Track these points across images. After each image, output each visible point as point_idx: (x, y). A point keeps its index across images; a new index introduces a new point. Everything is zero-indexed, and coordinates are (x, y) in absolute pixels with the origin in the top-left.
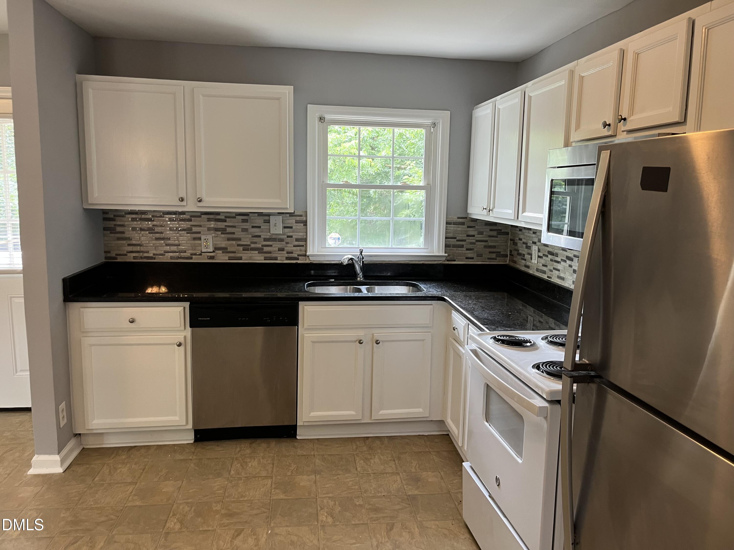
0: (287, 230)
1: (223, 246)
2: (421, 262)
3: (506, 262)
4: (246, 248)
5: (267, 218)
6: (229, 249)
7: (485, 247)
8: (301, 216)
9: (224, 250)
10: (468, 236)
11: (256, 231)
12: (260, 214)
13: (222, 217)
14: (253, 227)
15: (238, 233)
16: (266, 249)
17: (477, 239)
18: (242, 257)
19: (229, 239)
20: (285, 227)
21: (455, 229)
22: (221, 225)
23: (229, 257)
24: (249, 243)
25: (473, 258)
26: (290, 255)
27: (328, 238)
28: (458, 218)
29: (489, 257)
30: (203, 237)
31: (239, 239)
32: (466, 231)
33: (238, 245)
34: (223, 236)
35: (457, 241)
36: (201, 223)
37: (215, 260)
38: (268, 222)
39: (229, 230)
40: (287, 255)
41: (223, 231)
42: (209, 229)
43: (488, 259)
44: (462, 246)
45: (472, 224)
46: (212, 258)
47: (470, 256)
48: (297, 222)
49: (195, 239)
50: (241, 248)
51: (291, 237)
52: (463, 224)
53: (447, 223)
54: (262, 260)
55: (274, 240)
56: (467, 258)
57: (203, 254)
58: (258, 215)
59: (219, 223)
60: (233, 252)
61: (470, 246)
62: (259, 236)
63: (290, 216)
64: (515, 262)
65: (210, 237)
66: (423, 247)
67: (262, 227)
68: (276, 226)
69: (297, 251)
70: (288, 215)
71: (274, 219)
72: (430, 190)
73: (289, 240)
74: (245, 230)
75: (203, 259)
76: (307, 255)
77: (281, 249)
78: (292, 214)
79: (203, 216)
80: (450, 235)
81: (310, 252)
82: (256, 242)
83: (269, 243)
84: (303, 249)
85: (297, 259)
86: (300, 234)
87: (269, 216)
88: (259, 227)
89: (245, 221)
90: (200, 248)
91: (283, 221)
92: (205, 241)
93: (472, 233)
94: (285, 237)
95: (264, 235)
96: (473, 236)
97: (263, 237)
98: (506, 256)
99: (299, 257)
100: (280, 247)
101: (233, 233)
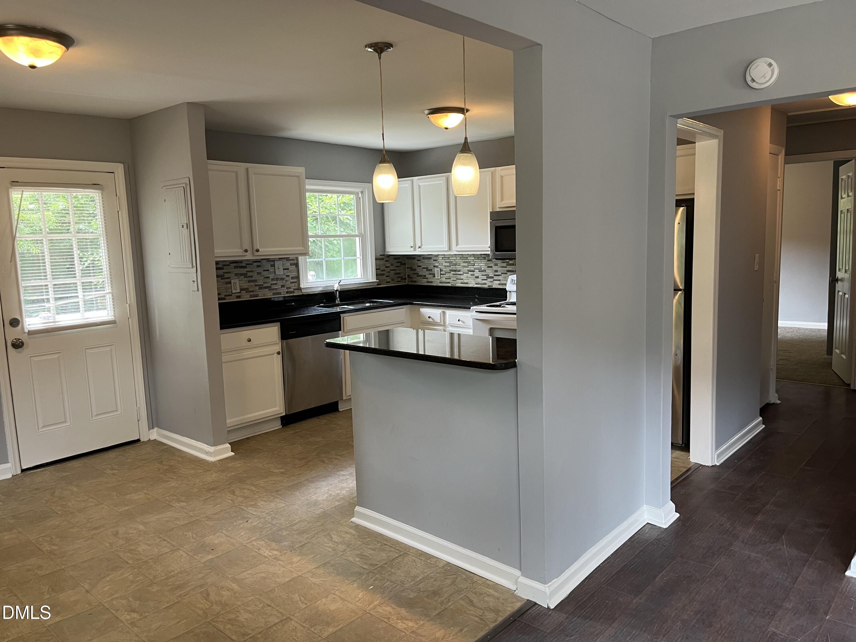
0: (285, 271)
1: (246, 287)
2: (364, 288)
3: (406, 283)
4: (261, 287)
5: (272, 263)
6: (250, 289)
7: (395, 274)
8: (294, 260)
9: (247, 290)
10: (386, 267)
11: (266, 274)
12: (268, 260)
13: (244, 264)
14: (264, 270)
15: (256, 277)
16: (273, 287)
17: (392, 269)
18: (258, 295)
19: (249, 281)
20: (284, 269)
21: (380, 263)
22: (243, 271)
23: (250, 296)
24: (262, 283)
25: (389, 282)
26: (290, 290)
27: (308, 275)
28: (380, 255)
29: (398, 280)
30: (233, 281)
31: (255, 281)
33: (256, 285)
34: (245, 279)
35: (381, 271)
36: (231, 271)
37: (241, 298)
38: (274, 266)
39: (249, 274)
40: (286, 290)
41: (245, 275)
42: (236, 275)
43: (397, 282)
44: (383, 275)
45: (387, 259)
46: (238, 297)
47: (388, 280)
48: (291, 265)
49: (227, 283)
50: (257, 288)
51: (289, 276)
52: (383, 259)
53: (376, 259)
54: (271, 296)
55: (277, 279)
56: (387, 282)
57: (233, 295)
58: (267, 261)
59: (242, 269)
60: (253, 291)
61: (387, 274)
62: (268, 277)
63: (287, 260)
64: (415, 282)
65: (237, 281)
66: (360, 277)
67: (270, 271)
68: (279, 269)
69: (293, 286)
70: (285, 260)
71: (277, 263)
72: (363, 237)
73: (287, 278)
74: (259, 273)
75: (233, 299)
76: (300, 289)
77: (283, 286)
78: (288, 259)
79: (231, 265)
80: (378, 267)
81: (302, 286)
82: (266, 282)
83: (275, 282)
84: (296, 284)
85: (294, 292)
86: (295, 273)
87: (274, 261)
88: (268, 270)
89: (259, 266)
90: (230, 290)
91: (283, 264)
92: (234, 284)
93: (388, 265)
94: (285, 276)
95: (272, 276)
96: (389, 267)
97: (271, 278)
98: (405, 279)
99: (295, 291)
100: (282, 284)
101: (252, 276)
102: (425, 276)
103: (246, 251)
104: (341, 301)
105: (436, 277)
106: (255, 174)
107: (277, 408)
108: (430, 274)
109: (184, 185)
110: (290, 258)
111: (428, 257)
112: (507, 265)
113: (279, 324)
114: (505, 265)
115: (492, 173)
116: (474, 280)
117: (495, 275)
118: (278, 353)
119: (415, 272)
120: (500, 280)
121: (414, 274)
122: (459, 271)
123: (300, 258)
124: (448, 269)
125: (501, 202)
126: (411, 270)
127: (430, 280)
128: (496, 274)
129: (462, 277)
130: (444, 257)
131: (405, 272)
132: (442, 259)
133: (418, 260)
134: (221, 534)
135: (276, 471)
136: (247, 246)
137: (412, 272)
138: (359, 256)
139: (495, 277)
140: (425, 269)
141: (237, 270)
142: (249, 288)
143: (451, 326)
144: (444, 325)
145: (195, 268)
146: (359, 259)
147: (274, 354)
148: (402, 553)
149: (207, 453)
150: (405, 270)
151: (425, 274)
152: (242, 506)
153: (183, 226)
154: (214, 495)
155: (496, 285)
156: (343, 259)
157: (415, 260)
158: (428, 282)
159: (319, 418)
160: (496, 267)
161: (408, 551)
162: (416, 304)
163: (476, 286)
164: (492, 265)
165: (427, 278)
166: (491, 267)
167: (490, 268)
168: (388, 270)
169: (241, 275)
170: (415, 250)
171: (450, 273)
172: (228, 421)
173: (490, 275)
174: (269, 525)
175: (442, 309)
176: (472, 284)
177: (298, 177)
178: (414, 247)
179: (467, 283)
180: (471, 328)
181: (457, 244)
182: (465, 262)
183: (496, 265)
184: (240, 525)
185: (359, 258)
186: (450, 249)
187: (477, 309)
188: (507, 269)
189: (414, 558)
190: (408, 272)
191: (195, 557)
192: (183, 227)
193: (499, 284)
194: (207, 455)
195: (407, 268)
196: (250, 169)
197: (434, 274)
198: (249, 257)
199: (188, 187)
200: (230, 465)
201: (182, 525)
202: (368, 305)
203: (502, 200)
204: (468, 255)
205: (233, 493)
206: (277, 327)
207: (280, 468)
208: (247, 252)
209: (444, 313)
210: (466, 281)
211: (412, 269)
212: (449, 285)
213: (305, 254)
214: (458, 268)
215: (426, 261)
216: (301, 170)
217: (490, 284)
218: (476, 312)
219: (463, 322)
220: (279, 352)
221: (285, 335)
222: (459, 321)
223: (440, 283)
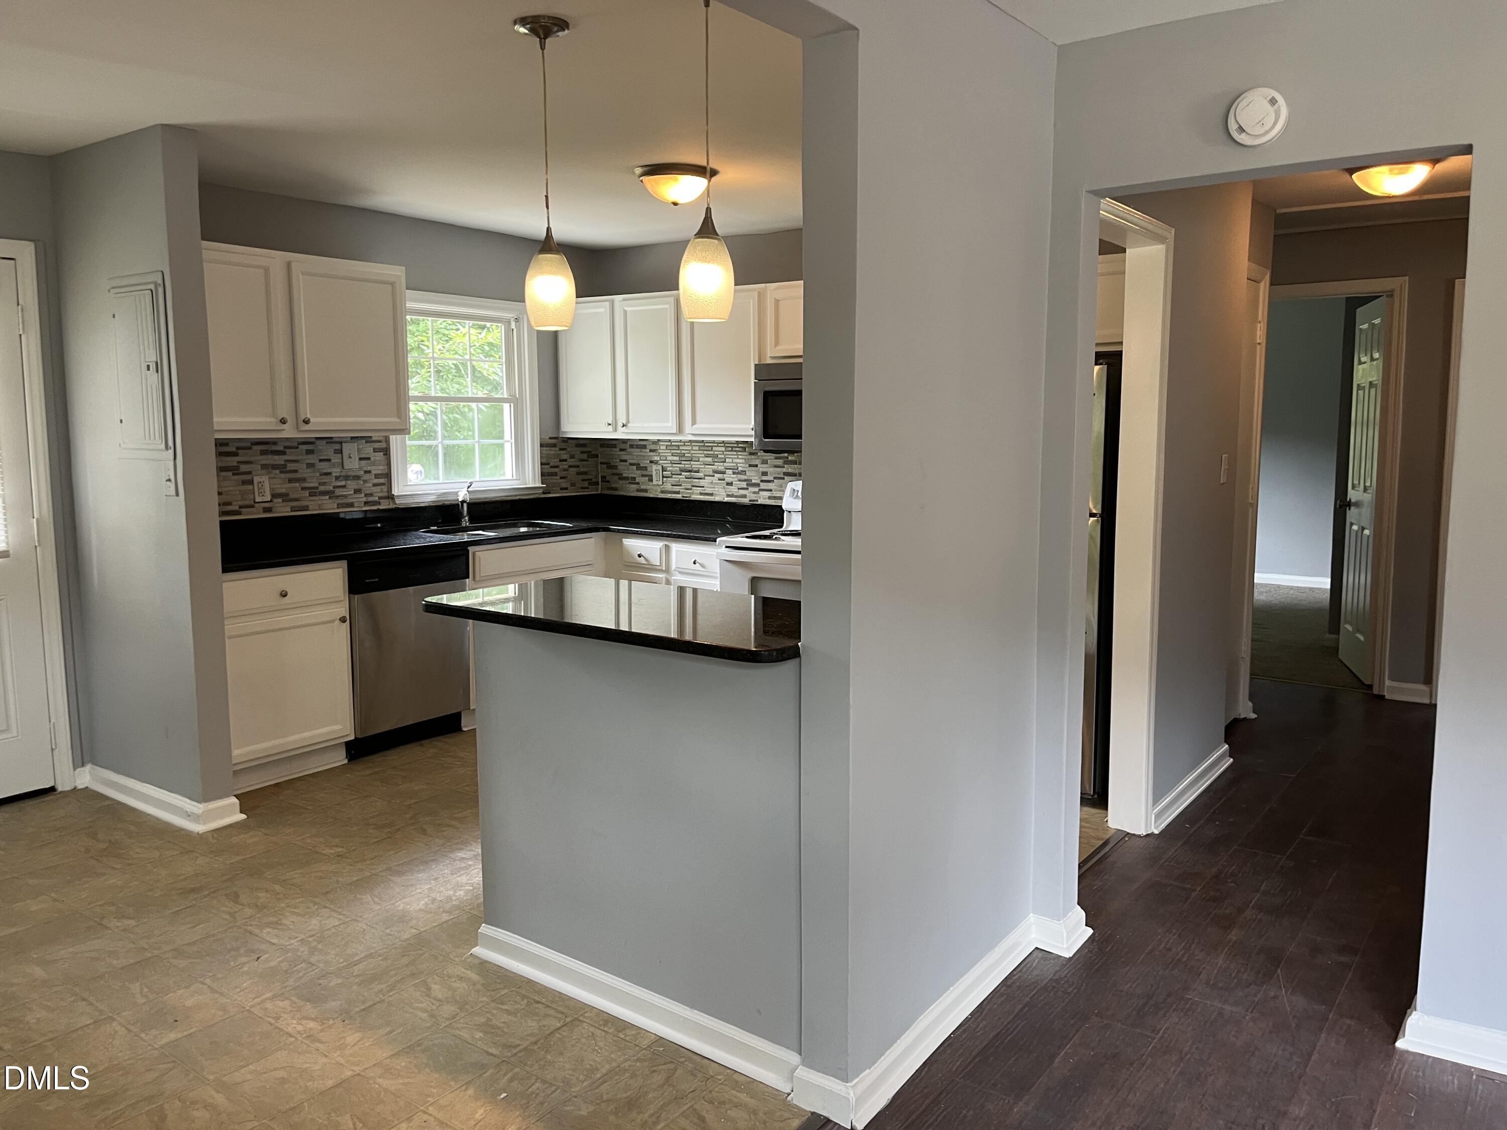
0: (363, 462)
1: (284, 491)
2: (518, 498)
3: (598, 491)
4: (314, 492)
5: (338, 447)
6: (292, 496)
7: (579, 473)
8: (380, 442)
9: (285, 497)
10: (561, 461)
11: (325, 467)
12: (329, 440)
13: (280, 448)
14: (321, 460)
15: (304, 472)
16: (338, 492)
17: (570, 464)
18: (308, 506)
19: (290, 481)
20: (361, 459)
21: (548, 452)
22: (279, 460)
23: (291, 508)
24: (316, 485)
25: (566, 489)
26: (371, 499)
27: (409, 470)
28: (550, 438)
29: (582, 486)
30: (256, 479)
31: (303, 480)
32: (558, 454)
33: (303, 489)
34: (283, 475)
35: (551, 467)
36: (252, 459)
37: (273, 513)
38: (341, 451)
39: (291, 466)
40: (365, 499)
41: (282, 468)
42: (264, 467)
43: (582, 488)
44: (555, 474)
45: (563, 445)
46: (268, 510)
47: (564, 485)
48: (375, 450)
49: (244, 483)
50: (307, 493)
51: (369, 472)
52: (554, 445)
53: (541, 446)
54: (335, 509)
55: (347, 478)
56: (561, 489)
57: (257, 505)
58: (327, 443)
59: (276, 457)
60: (297, 500)
61: (564, 474)
62: (329, 474)
63: (366, 442)
64: (616, 489)
65: (265, 479)
66: (511, 478)
67: (333, 461)
68: (350, 457)
69: (378, 492)
70: (364, 441)
71: (347, 448)
72: (516, 402)
73: (367, 477)
74: (311, 466)
75: (259, 513)
76: (391, 497)
77: (358, 491)
78: (368, 440)
79: (255, 447)
80: (544, 461)
81: (395, 492)
82: (326, 483)
83: (343, 483)
84: (385, 488)
85: (379, 504)
86: (382, 467)
87: (341, 443)
88: (329, 460)
89: (309, 452)
90: (252, 496)
91: (359, 450)
92: (260, 485)
93: (565, 457)
94: (362, 472)
95: (336, 472)
96: (566, 460)
97: (334, 474)
98: (597, 483)
99: (381, 501)
100: (356, 487)
101: (296, 471)
102: (635, 478)
103: (283, 421)
104: (471, 521)
105: (655, 482)
106: (303, 273)
107: (339, 727)
108: (643, 476)
109: (152, 287)
110: (374, 439)
111: (640, 445)
112: (785, 463)
113: (344, 564)
114: (780, 462)
115: (759, 293)
116: (724, 488)
117: (762, 481)
118: (343, 620)
119: (615, 471)
120: (771, 490)
121: (613, 474)
122: (698, 472)
123: (393, 438)
124: (676, 468)
125: (775, 347)
126: (608, 468)
127: (643, 487)
128: (765, 478)
129: (702, 482)
130: (670, 445)
131: (597, 470)
132: (667, 449)
133: (621, 450)
134: (201, 986)
135: (327, 851)
136: (285, 410)
137: (610, 471)
138: (510, 439)
139: (762, 484)
140: (635, 467)
141: (264, 457)
142: (290, 493)
143: (680, 572)
144: (667, 571)
145: (171, 451)
146: (510, 444)
147: (333, 621)
148: (568, 1020)
149: (189, 816)
150: (597, 466)
151: (633, 476)
152: (251, 925)
153: (148, 367)
154: (194, 902)
155: (763, 499)
156: (479, 442)
157: (616, 449)
158: (638, 490)
159: (421, 745)
160: (765, 466)
161: (582, 1015)
162: (614, 531)
163: (727, 499)
164: (757, 462)
165: (638, 483)
166: (757, 466)
167: (753, 468)
168: (564, 465)
169: (274, 467)
170: (616, 431)
171: (681, 475)
172: (236, 752)
173: (753, 481)
174: (303, 965)
175: (666, 540)
176: (721, 496)
177: (392, 284)
178: (614, 424)
179: (712, 495)
180: (716, 578)
181: (694, 422)
182: (707, 456)
183: (765, 462)
184: (242, 967)
185: (508, 441)
186: (680, 430)
187: (728, 541)
188: (784, 470)
189: (592, 1029)
190: (602, 471)
191: (143, 1035)
192: (148, 369)
193: (770, 498)
194: (189, 820)
195: (601, 463)
196: (293, 264)
197: (651, 476)
198: (289, 432)
199: (161, 290)
200: (235, 840)
201: (123, 968)
202: (523, 530)
203: (777, 343)
204: (714, 442)
205: (235, 898)
206: (341, 570)
207: (337, 846)
208: (284, 423)
209: (667, 548)
210: (708, 491)
211: (610, 466)
212: (679, 496)
213: (404, 430)
214: (695, 465)
215: (636, 452)
216: (397, 272)
217: (753, 497)
218: (727, 547)
219: (703, 566)
220: (344, 617)
221: (356, 586)
222: (695, 563)
223: (662, 492)
